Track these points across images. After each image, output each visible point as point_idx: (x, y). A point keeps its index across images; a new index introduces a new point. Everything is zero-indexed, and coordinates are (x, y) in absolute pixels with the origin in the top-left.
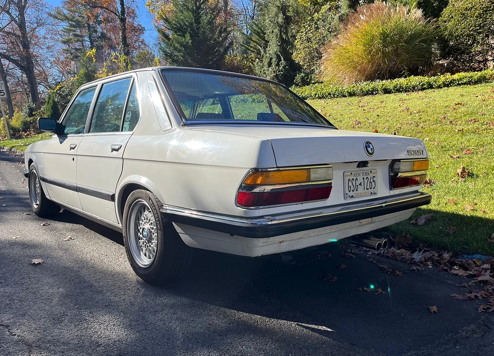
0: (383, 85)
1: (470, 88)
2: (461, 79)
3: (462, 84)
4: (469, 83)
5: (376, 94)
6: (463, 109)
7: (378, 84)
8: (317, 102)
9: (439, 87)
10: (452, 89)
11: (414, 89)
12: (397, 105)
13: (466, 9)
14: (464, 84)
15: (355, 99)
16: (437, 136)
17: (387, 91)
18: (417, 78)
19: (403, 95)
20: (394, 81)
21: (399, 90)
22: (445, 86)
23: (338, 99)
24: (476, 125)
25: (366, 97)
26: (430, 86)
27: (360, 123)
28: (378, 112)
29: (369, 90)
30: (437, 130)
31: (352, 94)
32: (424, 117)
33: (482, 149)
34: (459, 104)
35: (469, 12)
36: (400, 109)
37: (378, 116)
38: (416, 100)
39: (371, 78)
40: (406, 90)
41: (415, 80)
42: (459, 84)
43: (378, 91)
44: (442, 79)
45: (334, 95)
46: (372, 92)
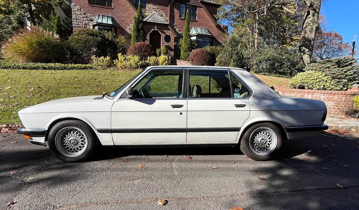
0: (42, 65)
1: (81, 71)
2: (77, 67)
3: (78, 69)
4: (80, 69)
5: (39, 69)
6: (77, 79)
7: (40, 64)
8: (2, 70)
9: (69, 69)
10: (74, 70)
11: (58, 69)
12: (49, 76)
13: (78, 39)
14: (79, 69)
15: (27, 71)
16: (66, 89)
17: (44, 68)
18: (59, 64)
19: (53, 71)
20: (48, 64)
21: (50, 68)
22: (71, 69)
23: (16, 70)
24: (80, 85)
25: (33, 70)
26: (65, 68)
27: (30, 83)
28: (40, 78)
29: (35, 67)
30: (66, 87)
31: (24, 68)
32: (61, 81)
33: (81, 94)
34: (75, 77)
35: (79, 41)
36: (50, 78)
37: (40, 80)
38: (59, 74)
39: (35, 61)
40: (54, 69)
41: (58, 65)
42: (77, 69)
43: (39, 68)
44: (70, 66)
45: (13, 67)
46: (37, 68)
